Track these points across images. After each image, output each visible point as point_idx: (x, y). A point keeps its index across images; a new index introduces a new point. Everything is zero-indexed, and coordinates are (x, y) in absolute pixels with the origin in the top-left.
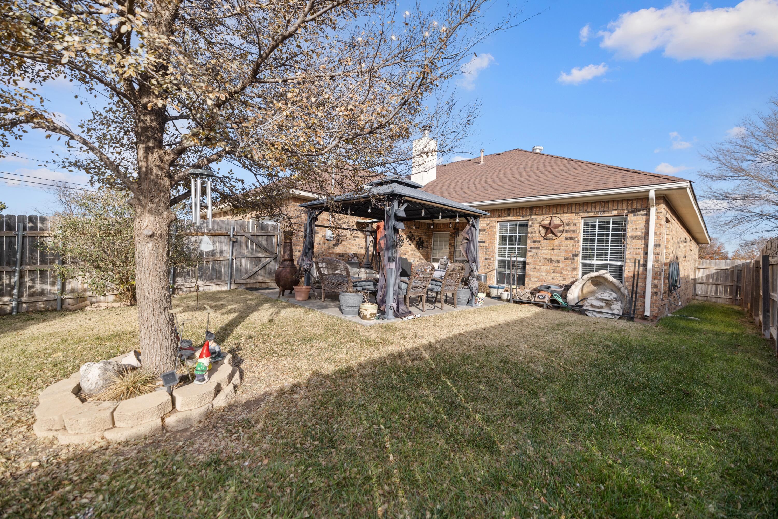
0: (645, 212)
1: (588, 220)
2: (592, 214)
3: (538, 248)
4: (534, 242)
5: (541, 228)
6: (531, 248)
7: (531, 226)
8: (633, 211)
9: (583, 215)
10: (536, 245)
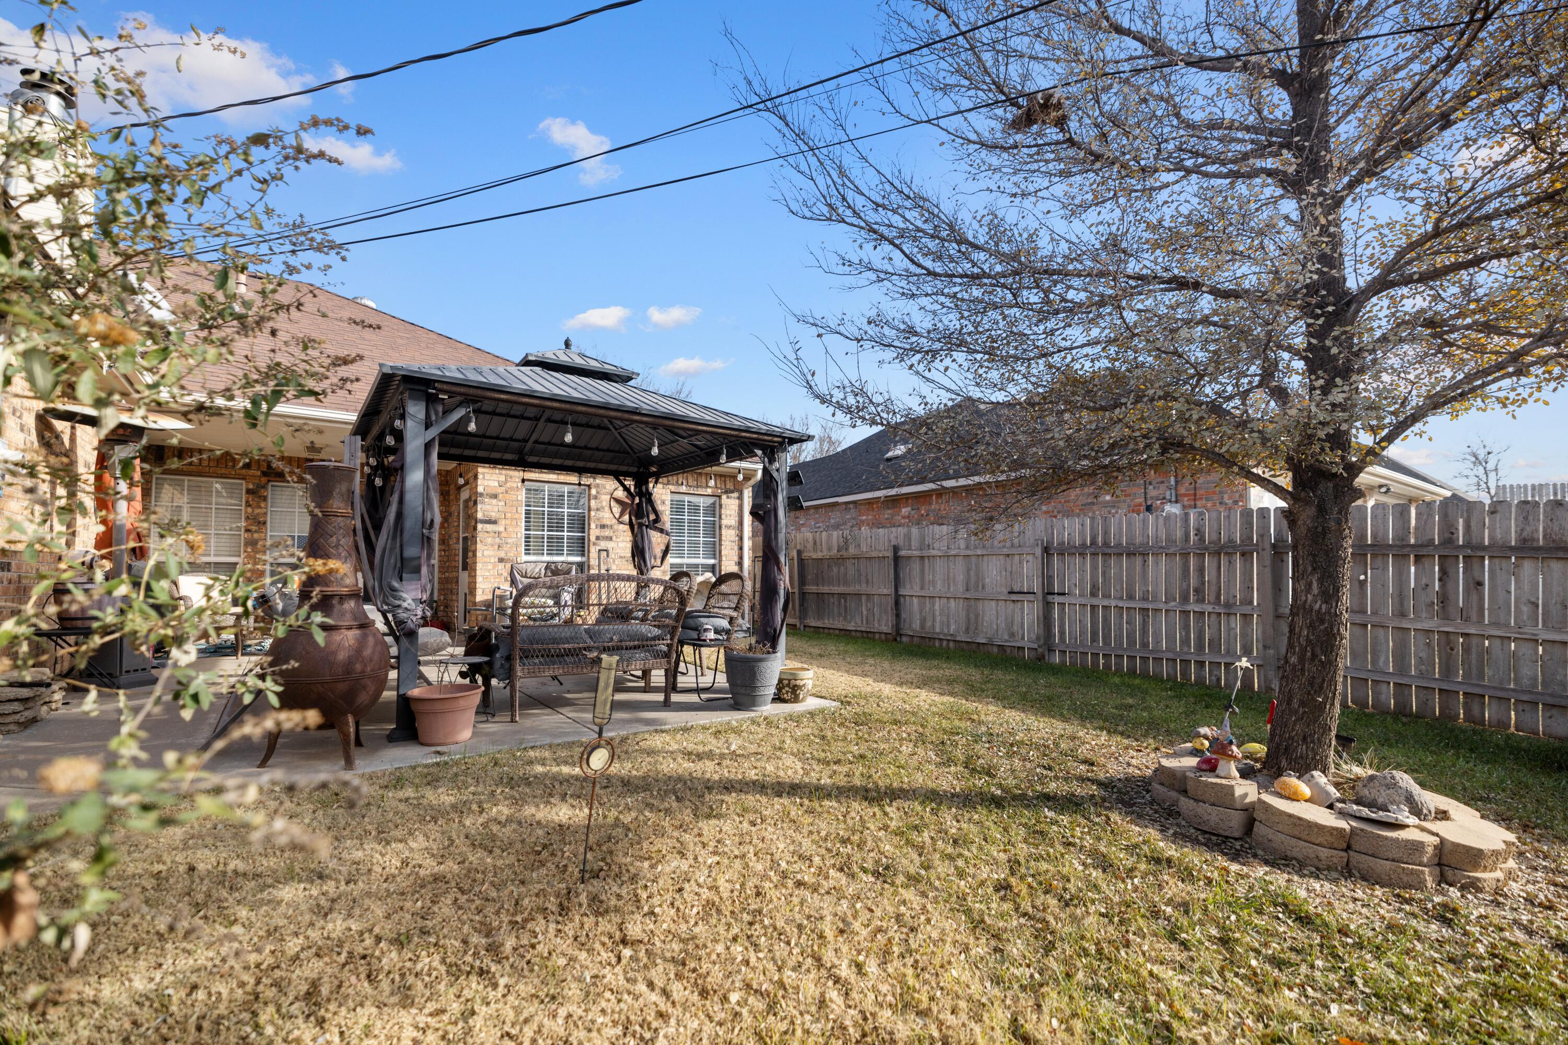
0: (736, 495)
1: (677, 497)
2: (683, 489)
3: (611, 539)
4: (603, 527)
5: (613, 503)
6: (598, 538)
7: (596, 498)
8: (726, 492)
9: (673, 488)
10: (607, 533)
